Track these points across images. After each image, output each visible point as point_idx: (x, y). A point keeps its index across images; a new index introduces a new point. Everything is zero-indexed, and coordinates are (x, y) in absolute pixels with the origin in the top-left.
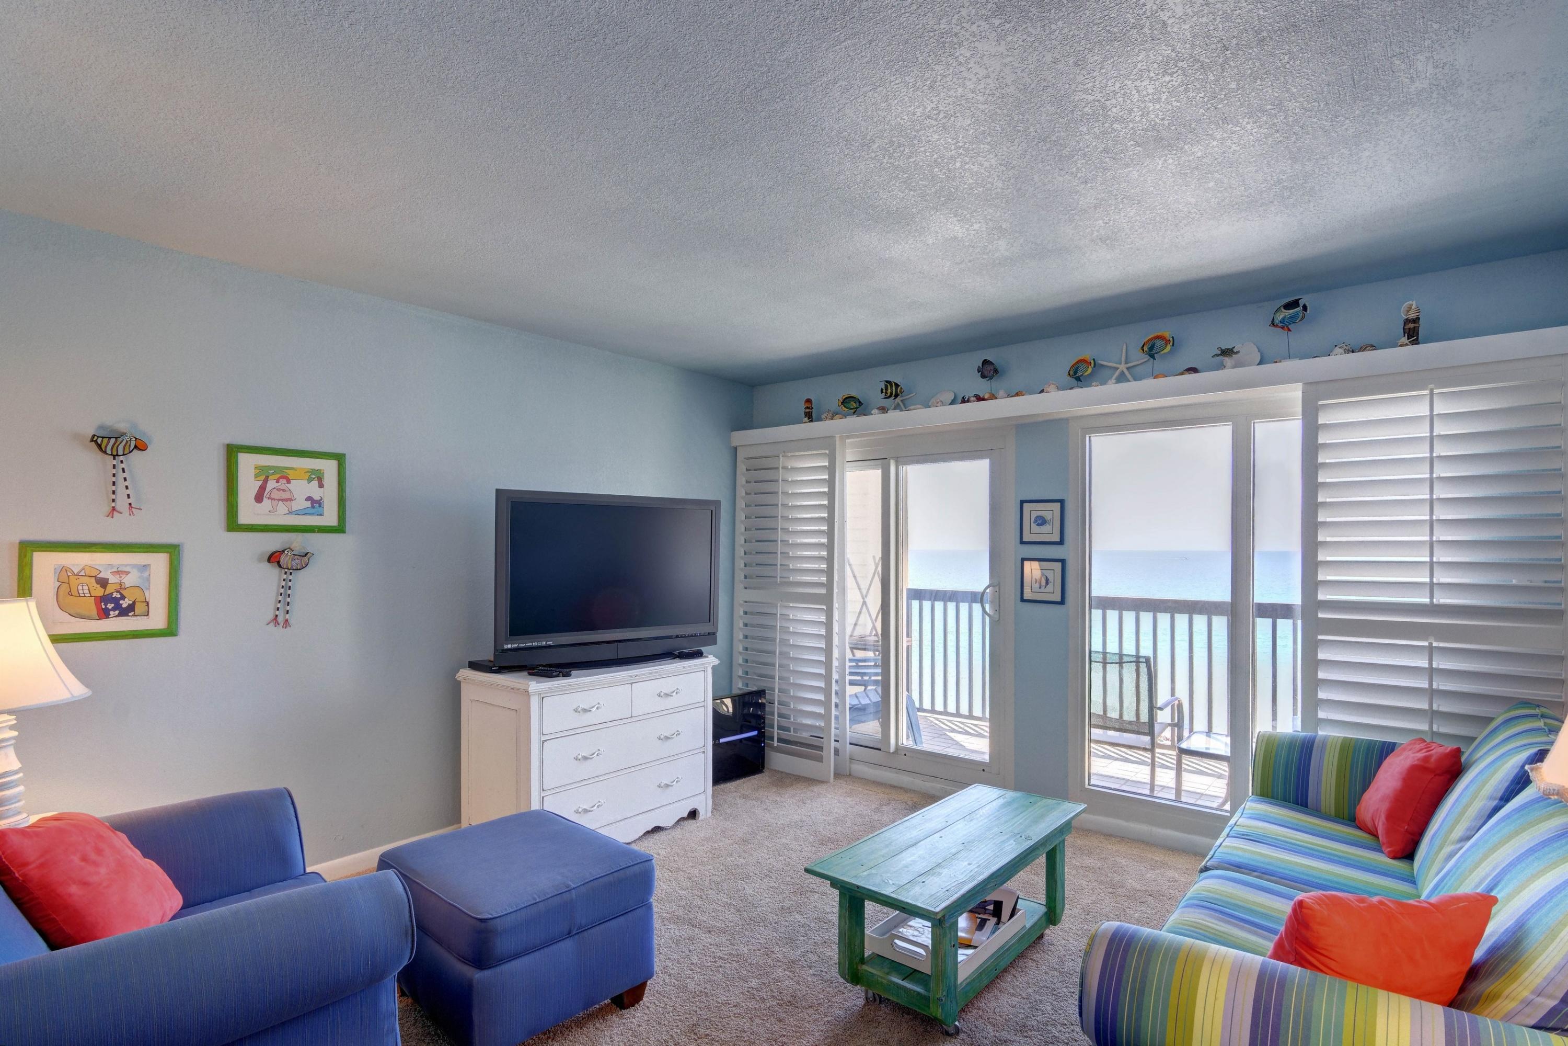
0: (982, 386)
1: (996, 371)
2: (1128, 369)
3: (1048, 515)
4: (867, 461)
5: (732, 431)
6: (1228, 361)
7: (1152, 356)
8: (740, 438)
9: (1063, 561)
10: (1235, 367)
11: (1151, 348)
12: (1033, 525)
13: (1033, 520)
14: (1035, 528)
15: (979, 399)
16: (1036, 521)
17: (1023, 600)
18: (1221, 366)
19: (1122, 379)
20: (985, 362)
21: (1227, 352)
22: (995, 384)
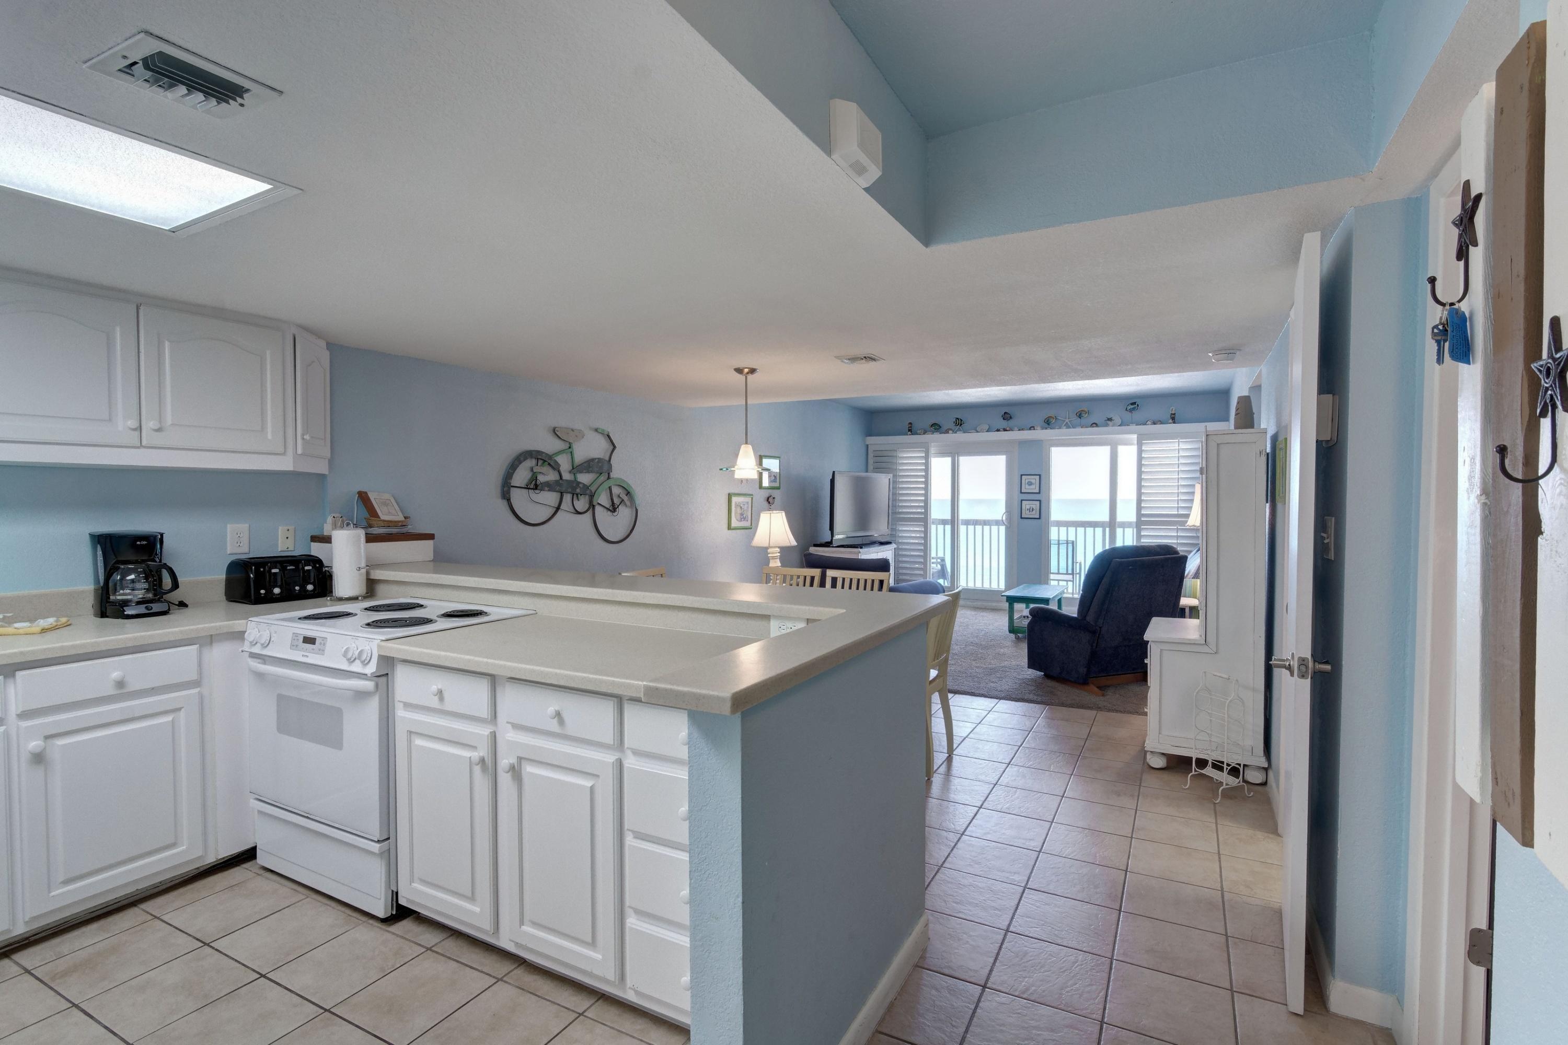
0: (1004, 424)
1: (1011, 418)
2: (1069, 421)
3: (1033, 481)
4: (942, 454)
5: (867, 436)
6: (1109, 422)
7: (1080, 418)
8: (871, 440)
9: (1040, 501)
10: (1113, 426)
11: (1080, 415)
12: (1027, 485)
13: (1026, 483)
14: (1027, 487)
15: (1005, 430)
16: (1028, 484)
17: (1022, 518)
18: (1107, 425)
19: (1068, 427)
20: (1005, 413)
21: (1110, 419)
22: (1011, 423)
